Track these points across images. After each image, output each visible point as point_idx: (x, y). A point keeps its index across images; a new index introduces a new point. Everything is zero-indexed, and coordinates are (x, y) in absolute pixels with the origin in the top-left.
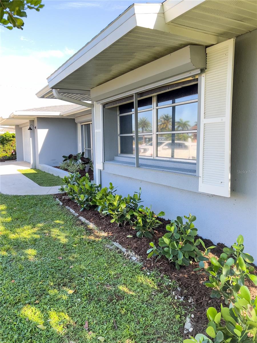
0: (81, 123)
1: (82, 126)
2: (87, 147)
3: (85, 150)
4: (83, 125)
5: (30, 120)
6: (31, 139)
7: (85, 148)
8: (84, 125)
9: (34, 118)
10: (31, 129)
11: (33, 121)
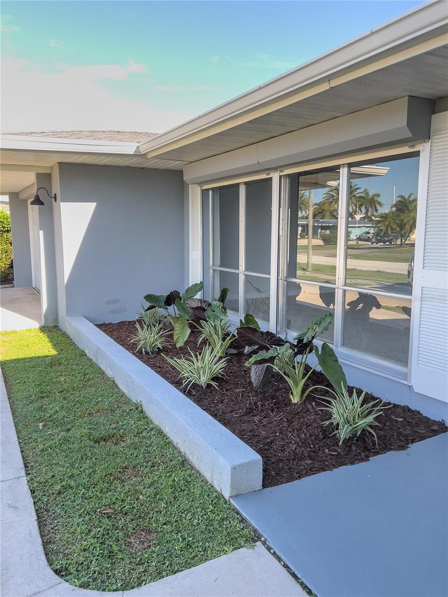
0: (201, 184)
1: (205, 193)
2: (218, 261)
3: (211, 271)
4: (208, 190)
5: (37, 174)
6: (41, 232)
7: (213, 265)
8: (213, 189)
9: (52, 167)
10: (42, 203)
11: (49, 176)
